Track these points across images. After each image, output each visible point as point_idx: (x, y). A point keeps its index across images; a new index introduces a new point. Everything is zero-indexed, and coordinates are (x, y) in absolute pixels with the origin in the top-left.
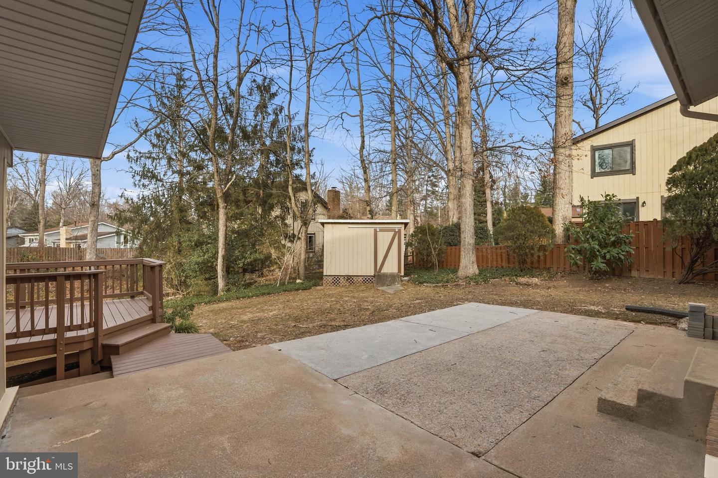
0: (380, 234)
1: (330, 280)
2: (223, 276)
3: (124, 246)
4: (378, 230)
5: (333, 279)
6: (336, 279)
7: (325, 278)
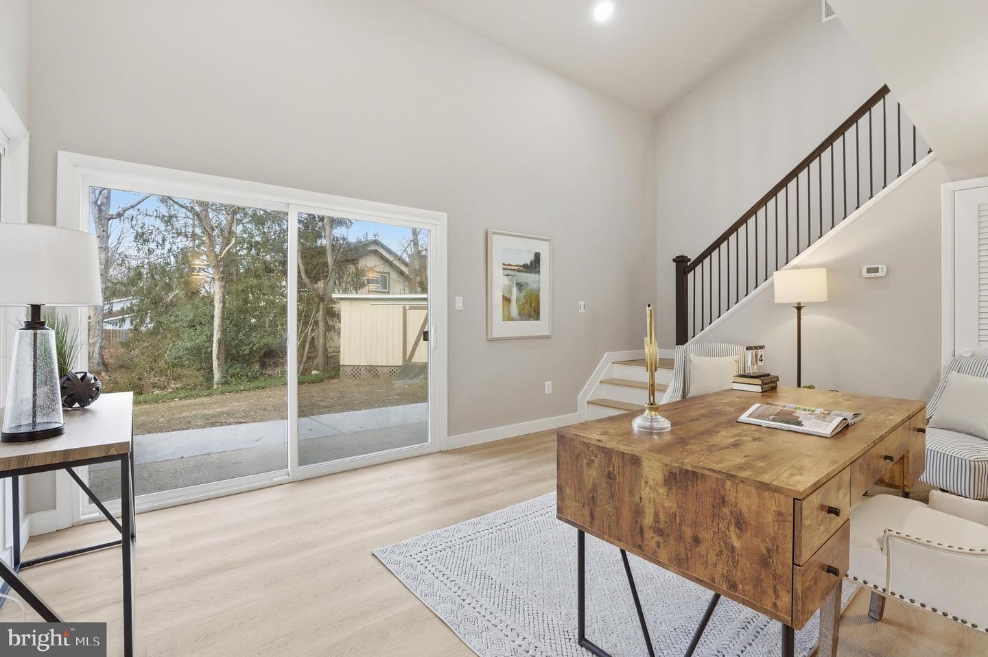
0: (410, 313)
1: (348, 371)
2: (219, 366)
3: (120, 327)
4: (408, 307)
5: (352, 370)
6: (356, 371)
7: (342, 369)
